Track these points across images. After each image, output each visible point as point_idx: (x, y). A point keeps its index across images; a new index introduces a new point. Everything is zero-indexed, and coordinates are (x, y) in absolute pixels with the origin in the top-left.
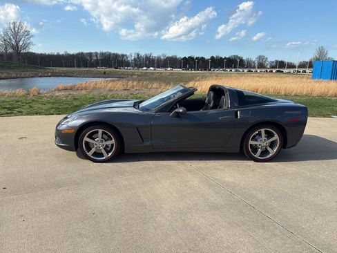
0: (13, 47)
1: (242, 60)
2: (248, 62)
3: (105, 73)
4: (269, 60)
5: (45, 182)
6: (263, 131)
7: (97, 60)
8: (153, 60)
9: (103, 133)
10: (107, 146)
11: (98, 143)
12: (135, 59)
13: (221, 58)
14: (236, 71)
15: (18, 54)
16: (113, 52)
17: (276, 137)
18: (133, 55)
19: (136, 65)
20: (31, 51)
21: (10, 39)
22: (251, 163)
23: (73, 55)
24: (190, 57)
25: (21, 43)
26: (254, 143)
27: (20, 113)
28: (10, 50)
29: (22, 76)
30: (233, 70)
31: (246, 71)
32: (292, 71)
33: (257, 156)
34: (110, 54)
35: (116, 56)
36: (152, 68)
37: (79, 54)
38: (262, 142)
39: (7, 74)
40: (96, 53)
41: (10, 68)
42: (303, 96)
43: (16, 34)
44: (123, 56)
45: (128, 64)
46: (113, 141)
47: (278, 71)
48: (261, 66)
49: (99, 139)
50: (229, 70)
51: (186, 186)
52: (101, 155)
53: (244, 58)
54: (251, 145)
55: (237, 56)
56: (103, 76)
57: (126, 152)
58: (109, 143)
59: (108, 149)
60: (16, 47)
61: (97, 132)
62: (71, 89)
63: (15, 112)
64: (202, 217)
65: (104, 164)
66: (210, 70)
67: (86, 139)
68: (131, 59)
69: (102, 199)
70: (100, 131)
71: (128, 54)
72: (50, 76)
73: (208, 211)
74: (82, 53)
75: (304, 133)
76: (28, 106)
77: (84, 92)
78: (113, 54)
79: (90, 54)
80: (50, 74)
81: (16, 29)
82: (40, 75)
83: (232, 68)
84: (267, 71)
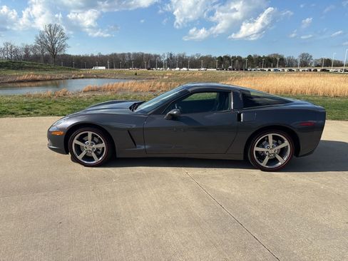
0: (48, 49)
1: (282, 59)
2: (289, 60)
3: (136, 74)
4: (314, 58)
5: (26, 186)
6: (270, 136)
7: (130, 61)
8: (187, 60)
9: (93, 136)
10: (98, 150)
11: (89, 147)
12: (168, 60)
13: (260, 57)
14: (275, 70)
15: (55, 56)
16: (145, 53)
17: (286, 143)
18: (166, 55)
19: (169, 66)
20: (66, 53)
21: (46, 41)
22: (257, 172)
23: (107, 56)
24: (226, 57)
25: (57, 45)
26: (260, 149)
27: (37, 114)
28: (47, 53)
29: (57, 78)
30: (272, 70)
31: (286, 70)
32: (339, 69)
33: (264, 164)
34: (143, 55)
35: (149, 56)
36: (185, 69)
37: (112, 55)
38: (270, 149)
39: (43, 75)
40: (129, 54)
41: (45, 70)
42: (344, 97)
43: (51, 37)
44: (156, 56)
45: (161, 65)
46: (103, 145)
47: (323, 70)
48: (304, 64)
49: (89, 141)
50: (267, 70)
51: (173, 195)
52: (92, 159)
53: (285, 57)
54: (257, 152)
55: (277, 55)
56: (135, 76)
57: (118, 156)
58: (100, 146)
59: (99, 153)
60: (52, 50)
61: (87, 135)
62: (98, 90)
63: (32, 113)
64: (177, 233)
65: (94, 168)
66: (246, 70)
67: (75, 141)
68: (164, 59)
69: (76, 207)
70: (90, 134)
71: (161, 55)
72: (83, 78)
73: (186, 227)
74: (115, 54)
75: (322, 139)
76: (47, 107)
77: (109, 93)
78: (146, 55)
79: (123, 55)
80: (82, 76)
81: (52, 31)
82: (73, 76)
83: (270, 66)
84: (310, 70)
